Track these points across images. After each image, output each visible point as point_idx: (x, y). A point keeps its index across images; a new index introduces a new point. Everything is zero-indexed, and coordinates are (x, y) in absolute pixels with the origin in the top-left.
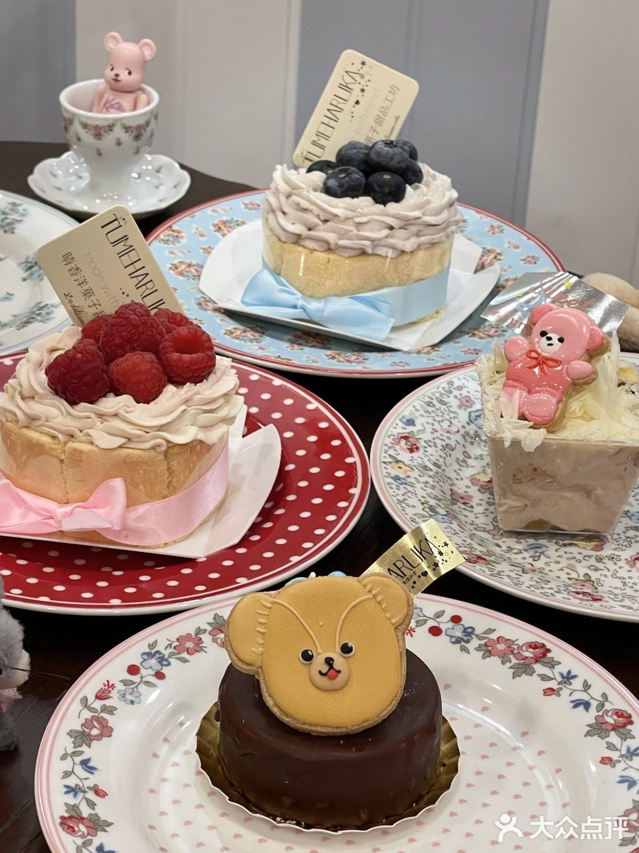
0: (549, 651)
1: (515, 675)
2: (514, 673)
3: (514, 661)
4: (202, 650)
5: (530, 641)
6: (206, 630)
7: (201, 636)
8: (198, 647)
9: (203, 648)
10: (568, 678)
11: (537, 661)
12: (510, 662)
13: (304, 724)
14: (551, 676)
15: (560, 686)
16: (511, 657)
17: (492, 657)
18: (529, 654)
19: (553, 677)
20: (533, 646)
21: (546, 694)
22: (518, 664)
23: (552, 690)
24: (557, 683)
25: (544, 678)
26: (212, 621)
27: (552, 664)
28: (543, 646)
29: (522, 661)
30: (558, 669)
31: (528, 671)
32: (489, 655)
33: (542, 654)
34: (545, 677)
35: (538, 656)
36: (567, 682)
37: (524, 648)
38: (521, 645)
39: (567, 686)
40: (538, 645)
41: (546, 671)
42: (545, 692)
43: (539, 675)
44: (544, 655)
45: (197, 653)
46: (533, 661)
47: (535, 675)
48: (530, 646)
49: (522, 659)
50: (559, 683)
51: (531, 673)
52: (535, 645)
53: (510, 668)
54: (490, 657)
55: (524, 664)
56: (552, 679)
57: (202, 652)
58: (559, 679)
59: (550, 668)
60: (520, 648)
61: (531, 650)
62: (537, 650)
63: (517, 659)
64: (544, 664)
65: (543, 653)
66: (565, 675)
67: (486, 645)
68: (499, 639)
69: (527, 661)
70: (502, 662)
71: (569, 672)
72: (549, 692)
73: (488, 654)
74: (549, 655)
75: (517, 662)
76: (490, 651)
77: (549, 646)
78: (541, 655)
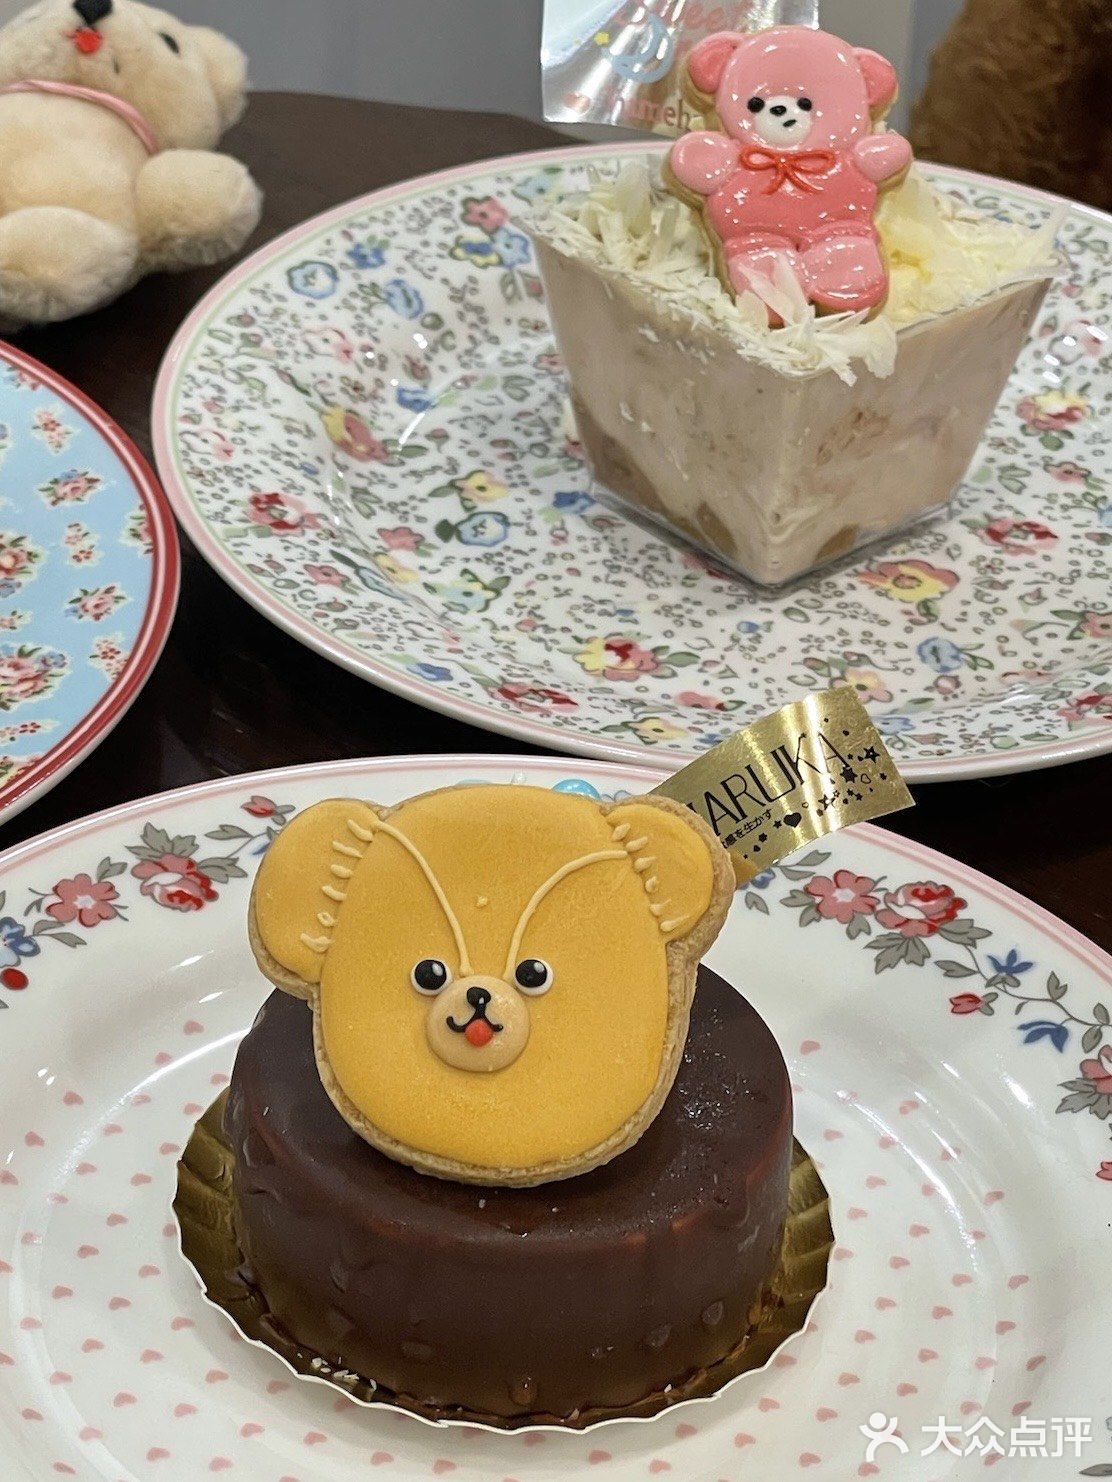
0: (960, 904)
1: (881, 965)
2: (878, 960)
3: (878, 930)
4: (117, 914)
5: (914, 881)
6: (124, 866)
7: (112, 880)
8: (107, 908)
9: (120, 911)
10: (1011, 969)
11: (932, 930)
12: (869, 933)
13: (397, 1142)
14: (971, 965)
15: (992, 989)
16: (871, 919)
17: (824, 921)
18: (912, 912)
19: (976, 969)
20: (922, 892)
21: (959, 1009)
22: (889, 938)
23: (972, 999)
24: (985, 982)
25: (952, 970)
26: (139, 842)
27: (971, 937)
28: (947, 891)
29: (897, 931)
30: (984, 947)
31: (913, 953)
32: (816, 916)
33: (944, 909)
34: (954, 967)
35: (936, 917)
36: (1011, 981)
37: (901, 899)
38: (892, 891)
39: (1008, 988)
40: (934, 890)
41: (957, 953)
42: (956, 1005)
43: (937, 963)
44: (950, 915)
45: (103, 923)
46: (924, 928)
47: (929, 963)
48: (915, 894)
49: (897, 926)
50: (990, 983)
51: (921, 958)
52: (928, 891)
53: (868, 946)
54: (818, 921)
55: (903, 938)
56: (971, 972)
57: (117, 920)
58: (990, 973)
59: (965, 945)
60: (891, 897)
61: (918, 903)
62: (933, 903)
63: (884, 924)
64: (950, 936)
65: (946, 910)
66: (1003, 962)
67: (807, 891)
68: (840, 878)
69: (909, 931)
70: (848, 933)
71: (1013, 955)
72: (966, 1004)
73: (812, 913)
74: (962, 914)
75: (886, 931)
76: (818, 907)
77: (960, 892)
78: (944, 915)
